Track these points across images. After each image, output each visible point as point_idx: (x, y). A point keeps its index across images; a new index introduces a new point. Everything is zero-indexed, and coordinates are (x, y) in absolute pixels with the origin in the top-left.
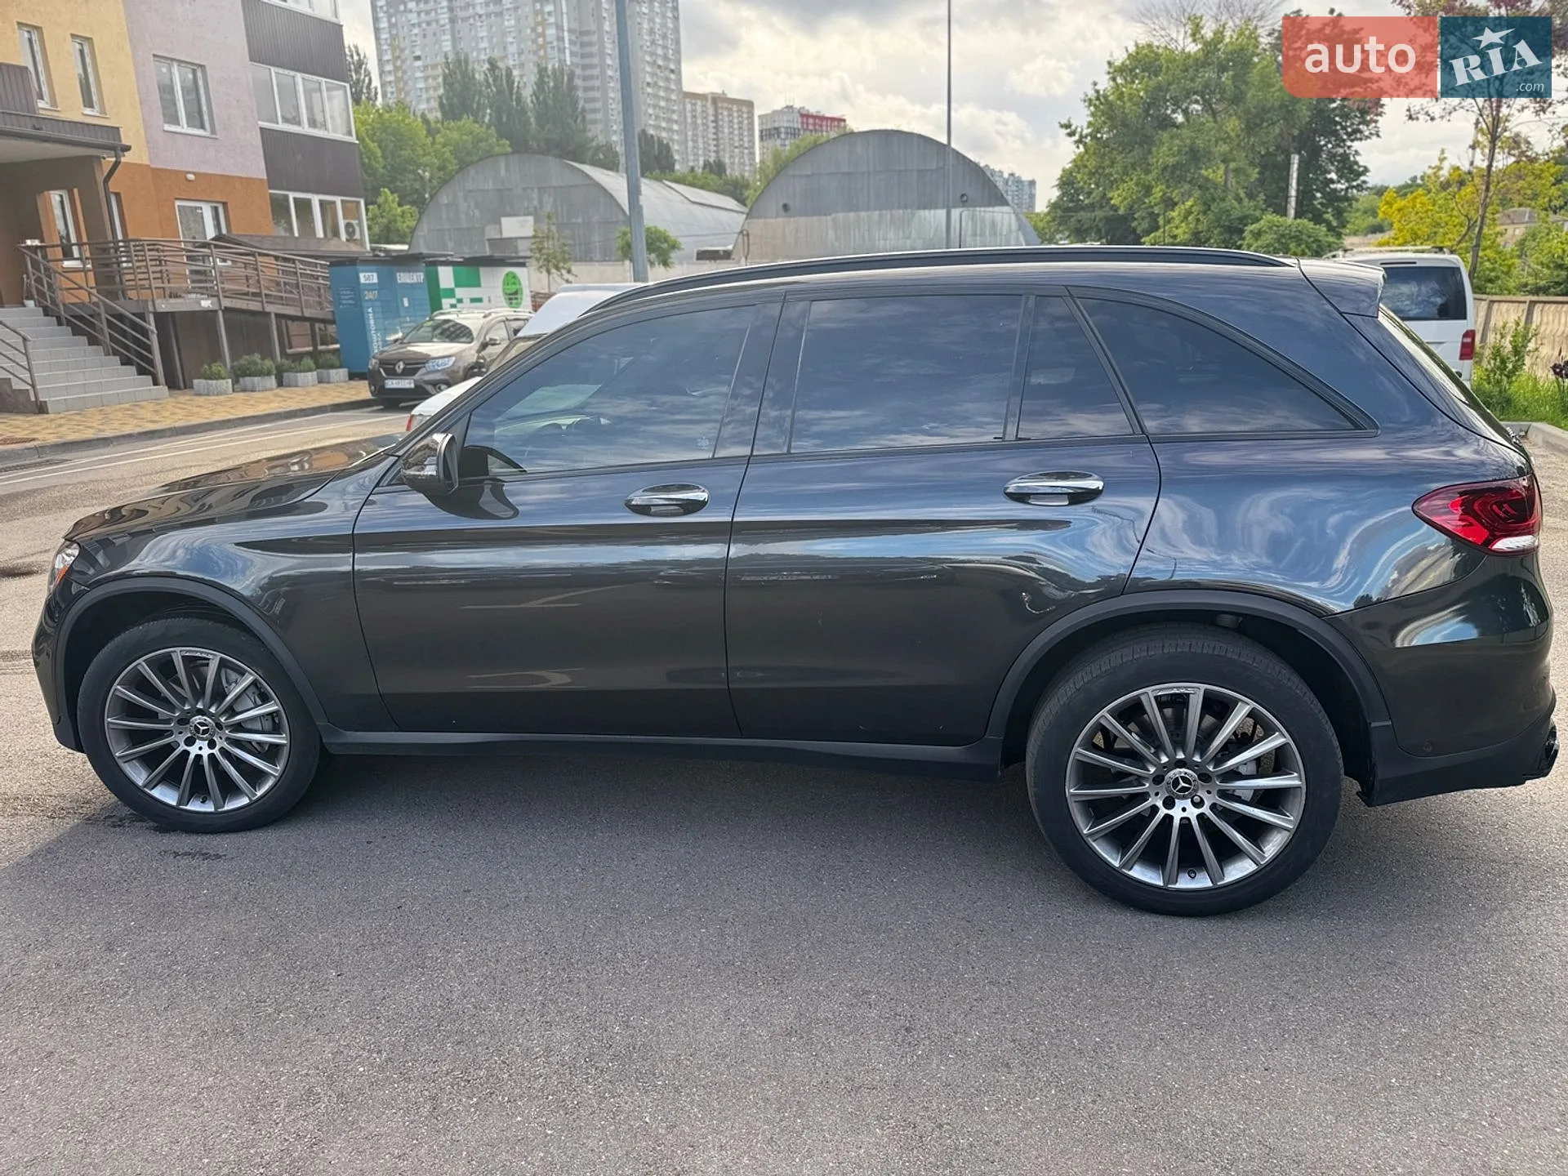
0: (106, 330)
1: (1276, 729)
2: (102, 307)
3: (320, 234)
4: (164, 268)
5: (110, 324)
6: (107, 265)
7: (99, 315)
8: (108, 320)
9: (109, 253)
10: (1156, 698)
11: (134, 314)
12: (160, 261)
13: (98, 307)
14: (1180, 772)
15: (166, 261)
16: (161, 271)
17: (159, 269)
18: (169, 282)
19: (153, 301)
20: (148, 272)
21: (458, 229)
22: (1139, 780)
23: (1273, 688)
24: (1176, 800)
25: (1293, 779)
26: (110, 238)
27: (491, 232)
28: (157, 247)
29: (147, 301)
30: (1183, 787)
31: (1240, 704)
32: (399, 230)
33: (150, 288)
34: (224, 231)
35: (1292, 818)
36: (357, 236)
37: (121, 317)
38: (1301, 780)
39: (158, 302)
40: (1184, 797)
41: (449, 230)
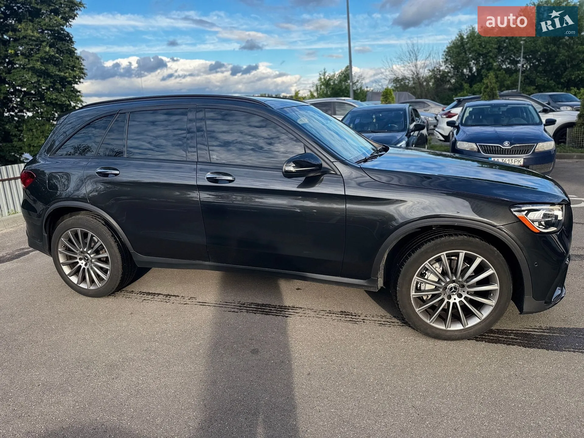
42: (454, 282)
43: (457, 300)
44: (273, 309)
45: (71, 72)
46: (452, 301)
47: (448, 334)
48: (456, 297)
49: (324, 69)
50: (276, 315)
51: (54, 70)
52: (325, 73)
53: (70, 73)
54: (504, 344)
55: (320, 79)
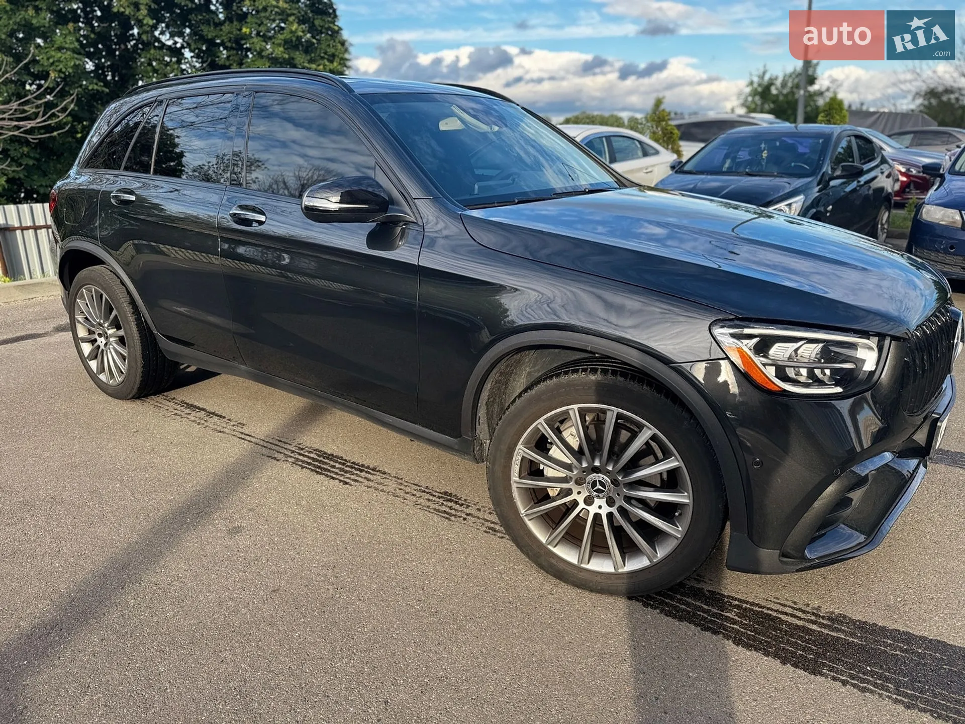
42: (596, 470)
43: (604, 511)
44: (337, 465)
45: (327, 63)
46: (593, 510)
47: (582, 575)
48: (603, 502)
49: (765, 66)
50: (333, 478)
51: (302, 60)
52: (764, 73)
53: (324, 65)
54: (696, 625)
55: (751, 83)
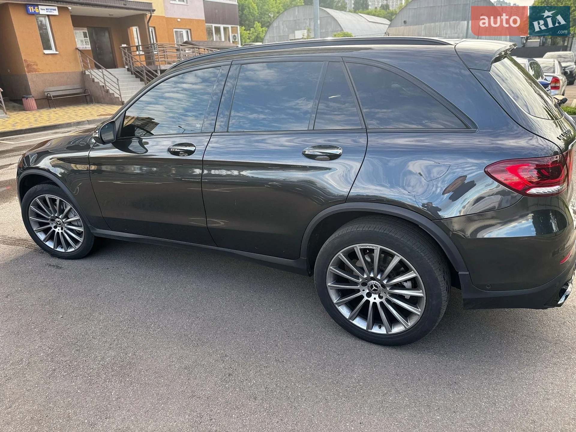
0: (146, 76)
1: (412, 270)
2: (144, 68)
3: (223, 39)
4: (165, 54)
5: (147, 74)
6: (148, 53)
7: (143, 71)
8: (146, 73)
9: (149, 49)
10: (360, 249)
11: (154, 71)
12: (164, 51)
13: (143, 68)
14: (373, 283)
15: (166, 51)
16: (164, 55)
17: (163, 54)
18: (167, 59)
19: (160, 66)
20: (158, 56)
21: (279, 36)
22: (356, 284)
23: (409, 251)
24: (372, 294)
25: (420, 293)
26: (149, 43)
27: (291, 37)
28: (163, 46)
29: (158, 66)
30: (375, 289)
31: (396, 256)
32: (261, 37)
33: (159, 61)
34: (190, 40)
35: (420, 310)
36: (237, 40)
37: (149, 71)
38: (423, 294)
39: (161, 66)
40: (375, 294)
41: (276, 36)
